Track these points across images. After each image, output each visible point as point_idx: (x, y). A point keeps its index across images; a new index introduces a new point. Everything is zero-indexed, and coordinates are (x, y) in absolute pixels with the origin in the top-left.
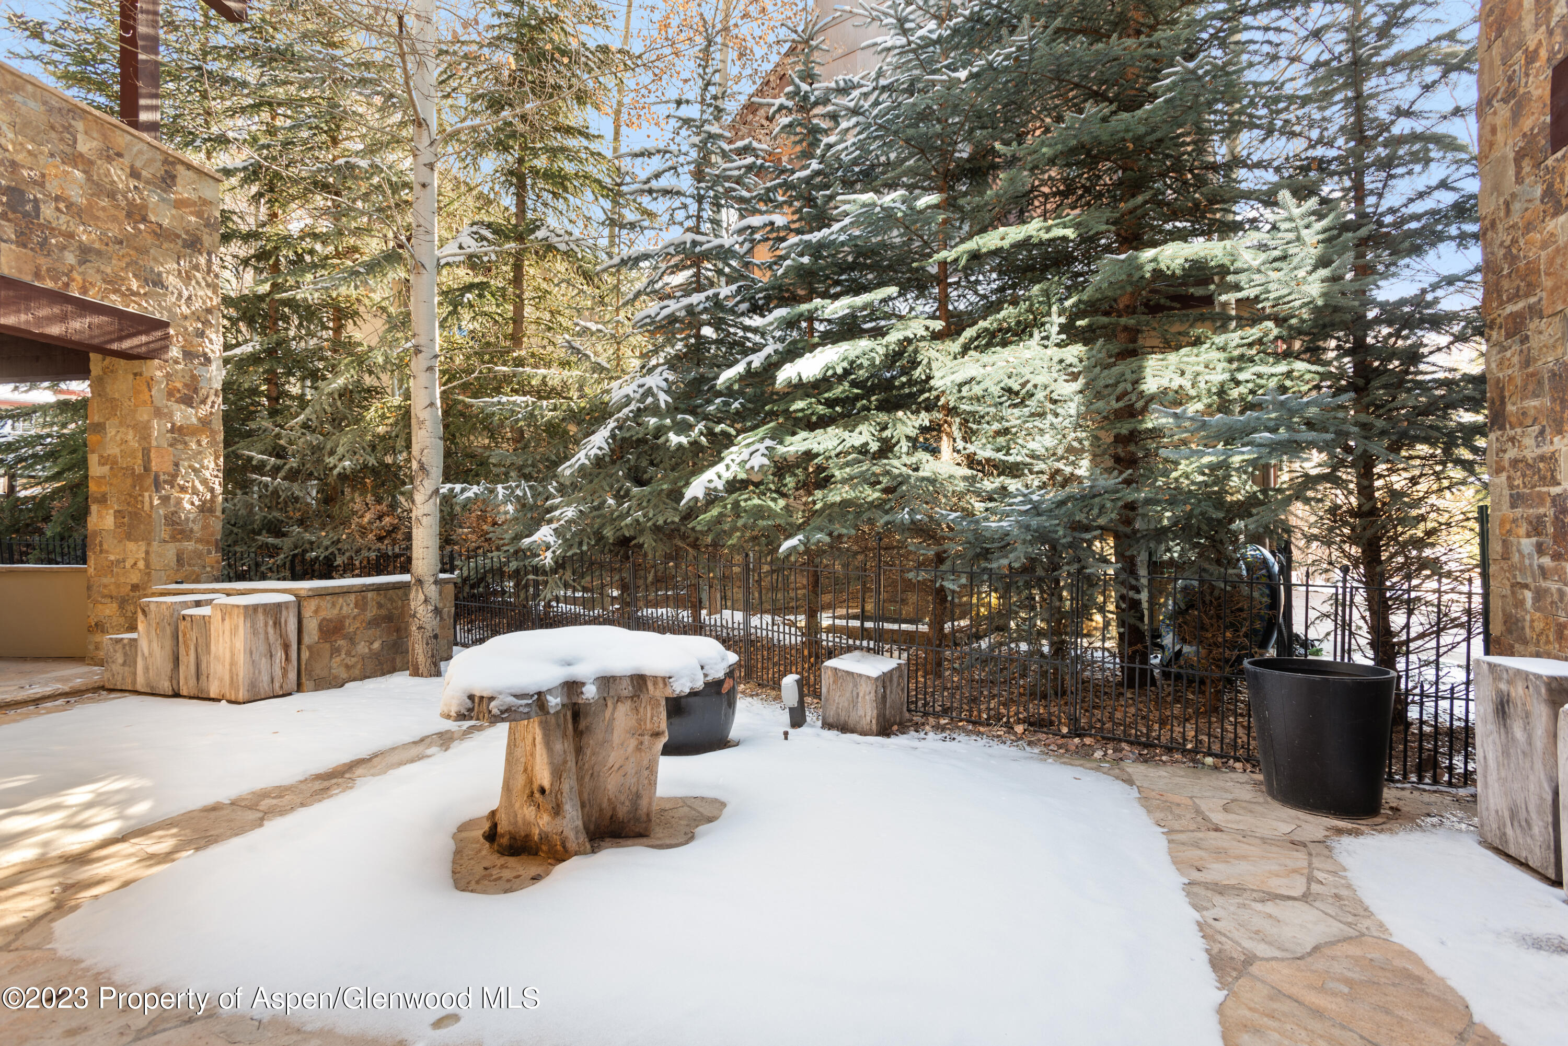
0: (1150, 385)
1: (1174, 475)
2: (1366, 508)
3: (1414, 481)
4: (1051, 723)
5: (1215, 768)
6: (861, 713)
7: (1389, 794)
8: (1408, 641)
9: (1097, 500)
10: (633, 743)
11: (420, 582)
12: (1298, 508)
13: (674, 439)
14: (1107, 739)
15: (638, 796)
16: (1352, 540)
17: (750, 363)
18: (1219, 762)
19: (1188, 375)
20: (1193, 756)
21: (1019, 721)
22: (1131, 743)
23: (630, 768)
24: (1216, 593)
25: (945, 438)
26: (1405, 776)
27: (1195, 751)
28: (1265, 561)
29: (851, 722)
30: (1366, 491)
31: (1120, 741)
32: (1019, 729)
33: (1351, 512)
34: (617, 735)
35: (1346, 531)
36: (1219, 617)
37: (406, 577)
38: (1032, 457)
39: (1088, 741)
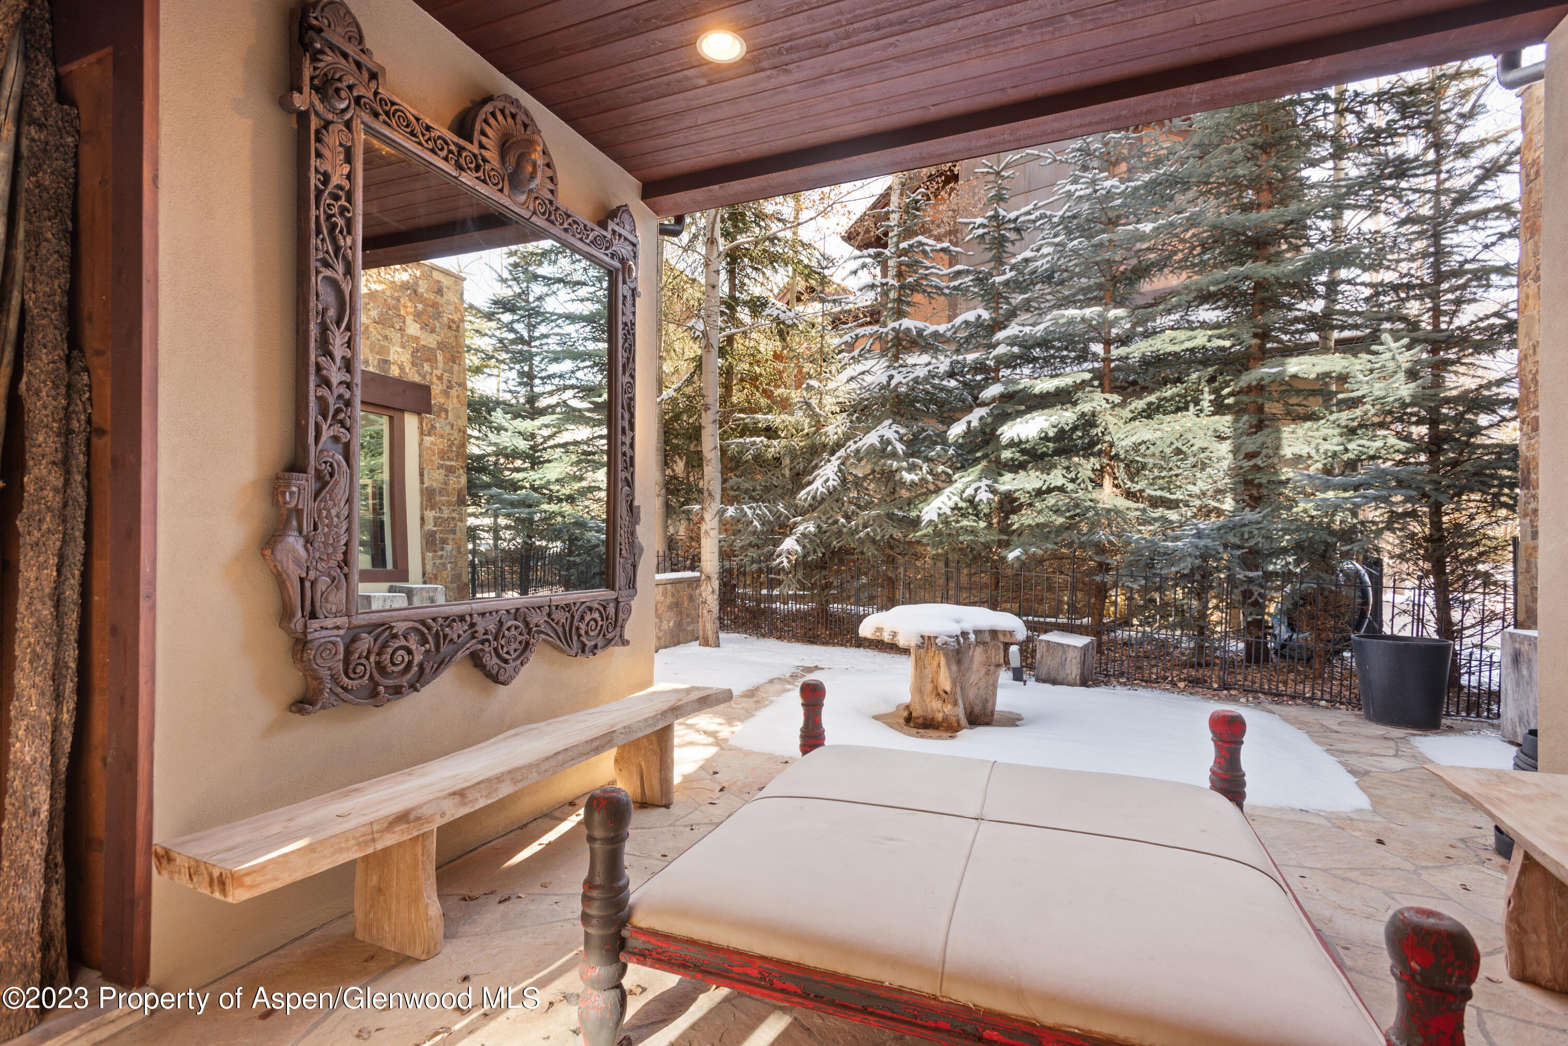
0: (1287, 452)
1: (1295, 510)
2: (1436, 537)
3: (1472, 517)
4: (1205, 681)
5: (1327, 708)
6: (1068, 671)
7: (1445, 721)
8: (1463, 629)
9: (1246, 529)
10: (984, 670)
11: (709, 578)
12: (1388, 536)
13: (908, 477)
14: (1247, 691)
15: (986, 701)
16: (1425, 559)
17: (969, 423)
18: (1329, 705)
19: (1313, 445)
20: (1311, 701)
21: (1181, 680)
22: (1265, 694)
23: (982, 684)
24: (1326, 593)
25: (1107, 477)
26: (1458, 713)
27: (1313, 698)
28: (1357, 572)
29: (1060, 678)
30: (1436, 524)
31: (1257, 692)
32: (1181, 685)
33: (1425, 539)
34: (975, 666)
35: (1422, 552)
36: (1326, 611)
37: (697, 574)
38: (1190, 496)
39: (1233, 692)
